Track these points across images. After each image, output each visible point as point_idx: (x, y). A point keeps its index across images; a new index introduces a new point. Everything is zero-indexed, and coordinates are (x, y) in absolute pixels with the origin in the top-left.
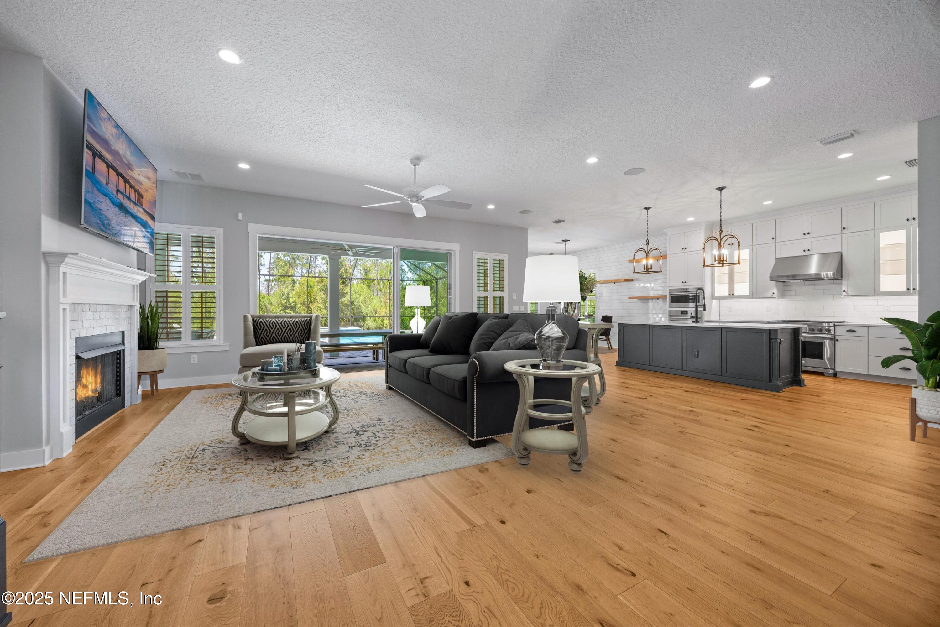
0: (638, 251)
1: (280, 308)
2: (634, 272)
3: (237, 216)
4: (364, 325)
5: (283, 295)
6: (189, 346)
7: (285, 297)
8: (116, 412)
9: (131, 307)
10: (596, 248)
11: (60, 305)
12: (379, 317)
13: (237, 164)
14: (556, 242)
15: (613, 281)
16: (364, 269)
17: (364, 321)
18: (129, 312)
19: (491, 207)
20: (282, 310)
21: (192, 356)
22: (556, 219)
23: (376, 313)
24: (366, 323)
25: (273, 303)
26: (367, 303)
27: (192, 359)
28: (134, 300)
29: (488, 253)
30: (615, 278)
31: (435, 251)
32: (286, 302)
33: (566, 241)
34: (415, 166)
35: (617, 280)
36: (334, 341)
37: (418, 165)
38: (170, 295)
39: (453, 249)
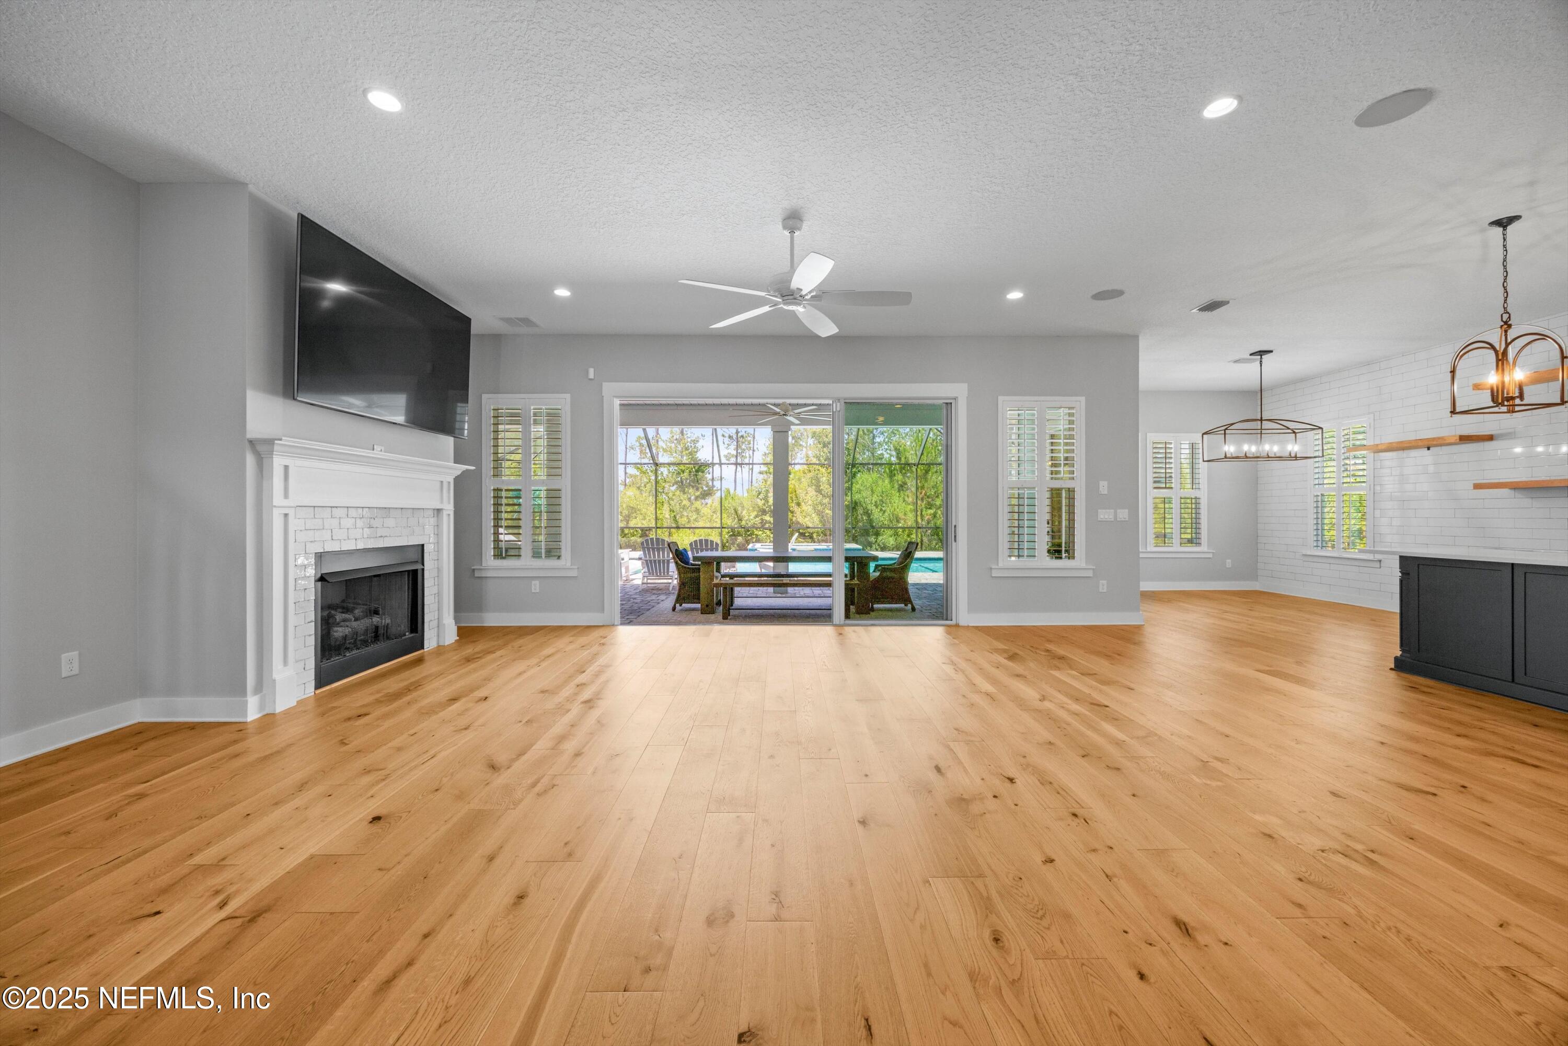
0: (1466, 350)
1: (755, 513)
2: (1453, 412)
3: (587, 372)
4: (876, 541)
5: (759, 494)
6: (530, 567)
7: (761, 496)
8: (408, 654)
9: (439, 511)
10: (1369, 363)
11: (274, 509)
12: (904, 528)
13: (553, 291)
14: (1237, 358)
15: (1426, 443)
16: (896, 449)
17: (877, 534)
18: (436, 518)
19: (1015, 295)
20: (756, 517)
21: (533, 582)
22: (1205, 299)
23: (898, 521)
24: (880, 538)
25: (745, 505)
26: (884, 505)
27: (533, 587)
28: (442, 502)
29: (1036, 398)
30: (1428, 434)
31: (916, 402)
32: (764, 505)
33: (1262, 353)
34: (792, 232)
35: (1434, 439)
36: (781, 568)
37: (799, 229)
38: (504, 494)
39: (954, 395)
